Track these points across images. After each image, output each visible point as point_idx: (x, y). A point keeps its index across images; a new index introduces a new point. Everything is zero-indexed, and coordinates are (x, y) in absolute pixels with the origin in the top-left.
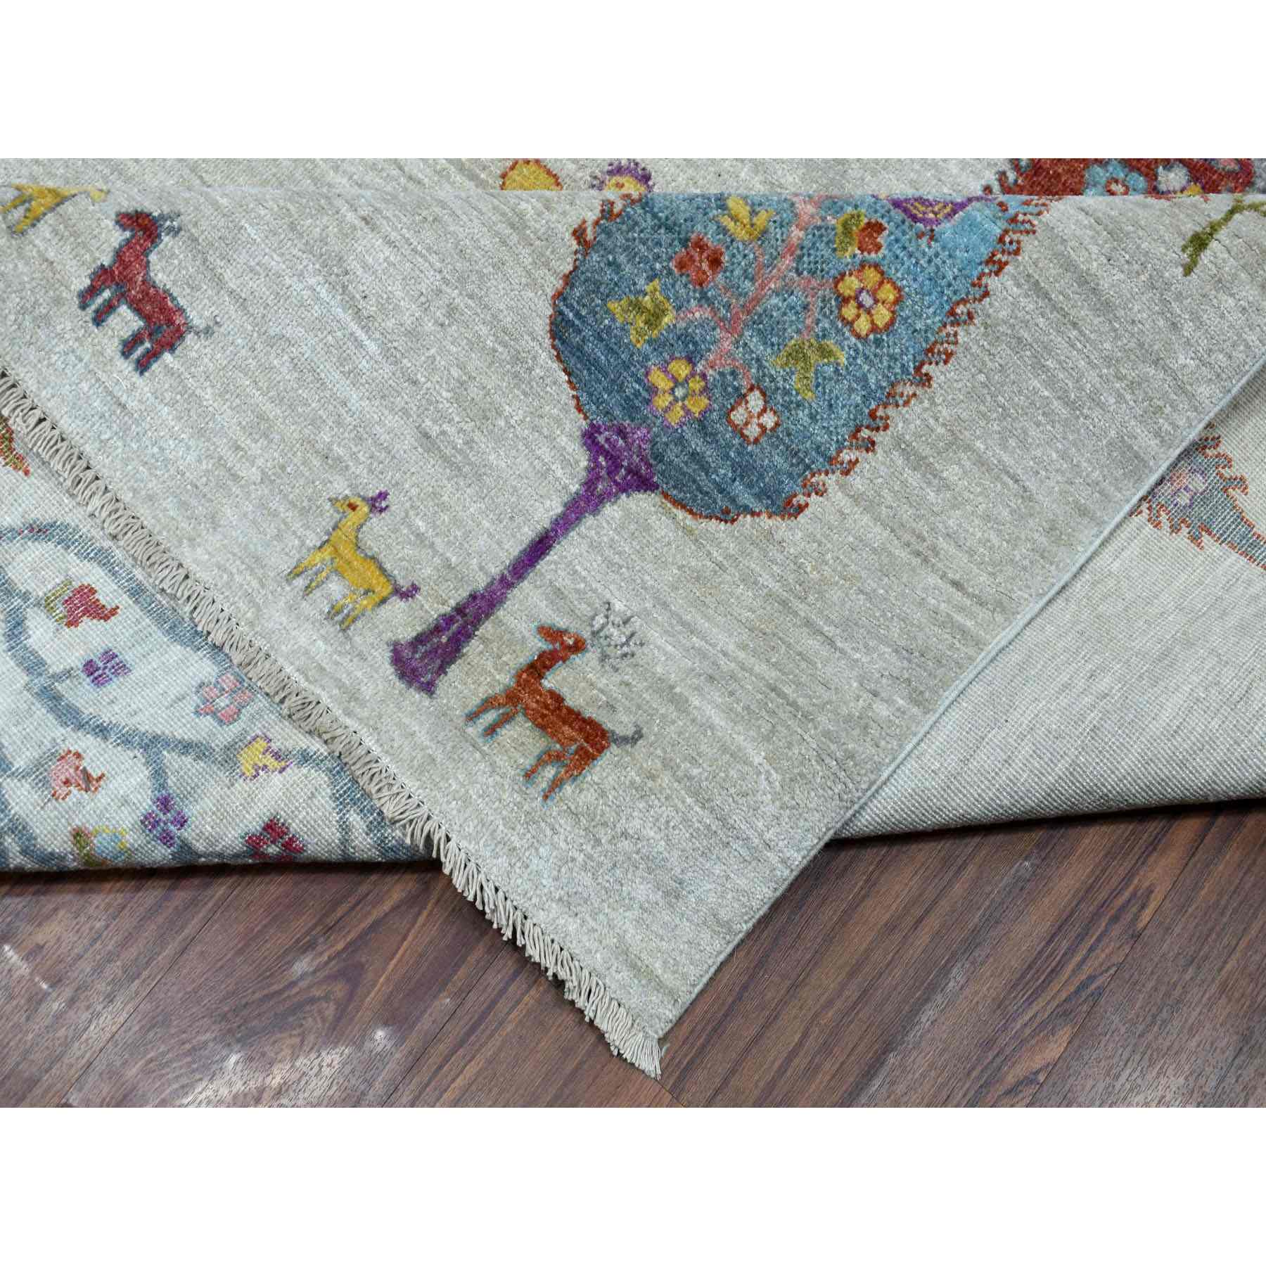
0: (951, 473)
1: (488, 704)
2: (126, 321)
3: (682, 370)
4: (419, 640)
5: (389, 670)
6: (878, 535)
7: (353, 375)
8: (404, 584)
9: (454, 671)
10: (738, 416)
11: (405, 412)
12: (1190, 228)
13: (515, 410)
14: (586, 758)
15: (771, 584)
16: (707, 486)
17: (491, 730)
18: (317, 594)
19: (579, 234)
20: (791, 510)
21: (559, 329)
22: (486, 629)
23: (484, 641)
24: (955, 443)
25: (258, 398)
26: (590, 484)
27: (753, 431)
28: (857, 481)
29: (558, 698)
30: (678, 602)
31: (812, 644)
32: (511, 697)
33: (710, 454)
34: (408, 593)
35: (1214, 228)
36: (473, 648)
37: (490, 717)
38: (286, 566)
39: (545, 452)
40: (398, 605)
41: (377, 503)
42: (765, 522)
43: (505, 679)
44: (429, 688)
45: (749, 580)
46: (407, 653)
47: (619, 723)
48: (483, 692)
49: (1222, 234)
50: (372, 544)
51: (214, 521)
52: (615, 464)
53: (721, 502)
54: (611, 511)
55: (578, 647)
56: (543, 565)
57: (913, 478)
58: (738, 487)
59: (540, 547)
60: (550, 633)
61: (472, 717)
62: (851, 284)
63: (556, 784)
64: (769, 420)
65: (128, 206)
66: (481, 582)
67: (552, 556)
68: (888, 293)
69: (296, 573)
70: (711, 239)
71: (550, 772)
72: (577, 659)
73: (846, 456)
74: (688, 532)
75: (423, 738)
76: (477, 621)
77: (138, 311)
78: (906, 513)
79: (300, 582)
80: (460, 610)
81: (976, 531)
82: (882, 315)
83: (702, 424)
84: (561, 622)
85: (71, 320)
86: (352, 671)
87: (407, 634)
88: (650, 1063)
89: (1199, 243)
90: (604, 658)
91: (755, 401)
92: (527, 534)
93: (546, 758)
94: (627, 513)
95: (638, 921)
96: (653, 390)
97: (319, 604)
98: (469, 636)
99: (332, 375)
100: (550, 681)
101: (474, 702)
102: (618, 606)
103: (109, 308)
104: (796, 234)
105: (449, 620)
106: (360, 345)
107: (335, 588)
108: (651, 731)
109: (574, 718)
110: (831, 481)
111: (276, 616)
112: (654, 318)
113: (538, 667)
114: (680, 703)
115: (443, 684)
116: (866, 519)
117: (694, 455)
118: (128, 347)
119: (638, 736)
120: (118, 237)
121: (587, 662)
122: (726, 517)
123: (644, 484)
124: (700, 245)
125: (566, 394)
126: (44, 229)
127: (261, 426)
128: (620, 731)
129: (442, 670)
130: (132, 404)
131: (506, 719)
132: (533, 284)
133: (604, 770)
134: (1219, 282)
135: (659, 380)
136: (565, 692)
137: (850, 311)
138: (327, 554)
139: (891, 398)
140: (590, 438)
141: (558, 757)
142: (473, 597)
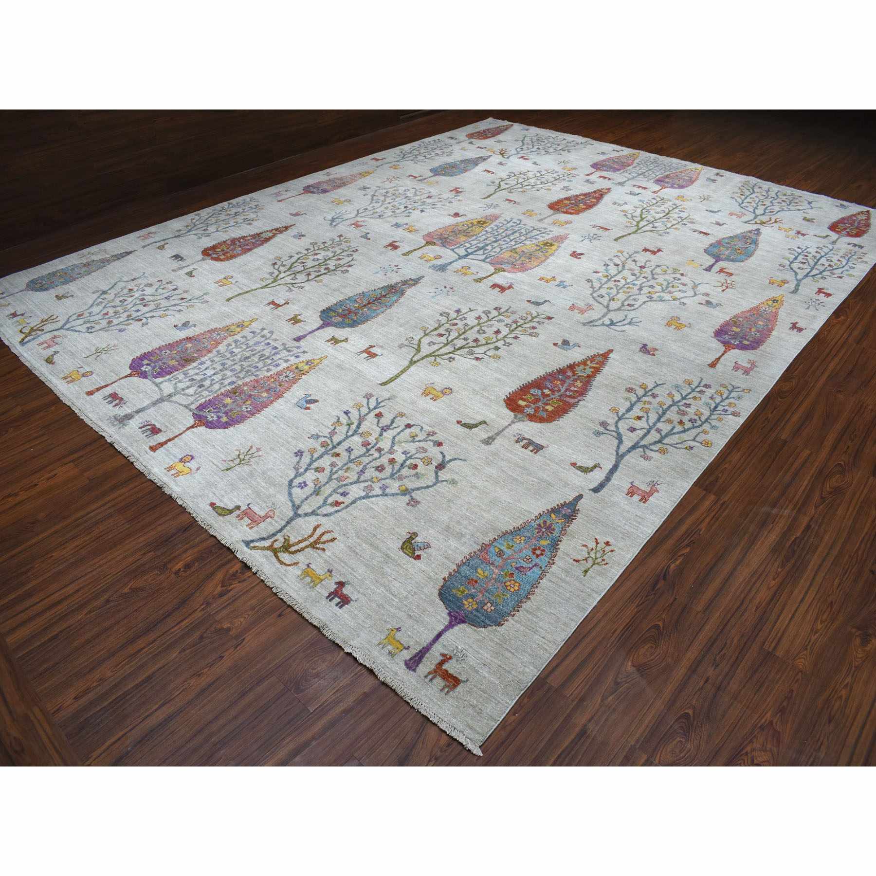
0: (539, 614)
1: (430, 673)
2: (337, 600)
3: (471, 600)
4: (411, 659)
5: (404, 666)
6: (522, 628)
7: (392, 606)
8: (406, 646)
9: (420, 666)
10: (485, 608)
11: (404, 612)
12: (583, 569)
13: (431, 609)
14: (455, 686)
15: (498, 641)
16: (479, 621)
17: (431, 680)
18: (385, 649)
19: (444, 579)
20: (500, 625)
21: (440, 594)
22: (427, 655)
23: (428, 658)
24: (538, 609)
25: (368, 611)
26: (450, 622)
27: (489, 610)
28: (516, 618)
29: (447, 671)
30: (475, 646)
31: (509, 655)
32: (435, 671)
33: (479, 615)
34: (408, 648)
35: (589, 569)
36: (424, 660)
37: (430, 676)
38: (377, 643)
39: (439, 617)
40: (405, 651)
41: (398, 629)
42: (494, 627)
43: (433, 667)
44: (414, 670)
45: (492, 640)
46: (408, 662)
47: (462, 677)
48: (428, 670)
49: (591, 569)
50: (398, 638)
51: (358, 636)
52: (456, 618)
53: (483, 624)
54: (456, 628)
55: (451, 658)
56: (440, 640)
57: (530, 616)
58: (487, 621)
59: (439, 635)
60: (443, 655)
61: (426, 677)
62: (508, 584)
63: (448, 692)
64: (493, 608)
65: (337, 581)
66: (425, 645)
67: (442, 637)
68: (517, 585)
69: (379, 644)
70: (475, 578)
71: (446, 690)
72: (450, 661)
73: (512, 613)
74: (475, 631)
75: (414, 682)
76: (425, 653)
77: (339, 598)
78: (529, 623)
79: (381, 646)
80: (420, 651)
81: (547, 626)
82: (516, 588)
83: (477, 610)
84: (446, 652)
85: (324, 602)
86: (395, 668)
87: (408, 658)
88: (478, 752)
89: (586, 571)
90: (457, 661)
91: (489, 605)
92: (436, 633)
93: (446, 686)
94: (460, 629)
95: (471, 719)
96: (464, 604)
97: (386, 650)
98: (423, 657)
99: (387, 607)
100: (445, 667)
101: (426, 673)
102: (460, 648)
103: (333, 598)
104: (494, 576)
105: (418, 654)
106: (393, 600)
107: (390, 647)
108: (471, 680)
109: (451, 676)
110: (510, 618)
111: (375, 653)
112: (463, 592)
113: (441, 663)
114: (477, 672)
115: (418, 670)
116: (519, 625)
117: (475, 615)
118: (337, 605)
119: (467, 680)
120: (335, 586)
121: (453, 662)
122: (484, 627)
123: (463, 622)
124: (472, 579)
125: (443, 607)
126: (318, 586)
127: (369, 617)
128: (463, 679)
129: (417, 666)
130: (338, 614)
131: (434, 677)
132: (434, 588)
133: (459, 689)
134: (592, 577)
135: (465, 602)
136: (448, 669)
137: (509, 588)
138: (387, 640)
139: (521, 602)
140: (449, 614)
141: (448, 686)
142: (423, 648)
